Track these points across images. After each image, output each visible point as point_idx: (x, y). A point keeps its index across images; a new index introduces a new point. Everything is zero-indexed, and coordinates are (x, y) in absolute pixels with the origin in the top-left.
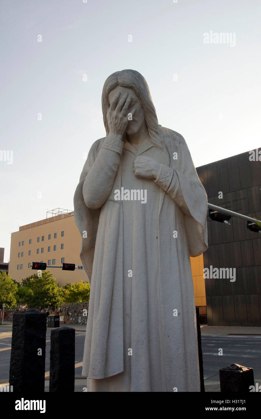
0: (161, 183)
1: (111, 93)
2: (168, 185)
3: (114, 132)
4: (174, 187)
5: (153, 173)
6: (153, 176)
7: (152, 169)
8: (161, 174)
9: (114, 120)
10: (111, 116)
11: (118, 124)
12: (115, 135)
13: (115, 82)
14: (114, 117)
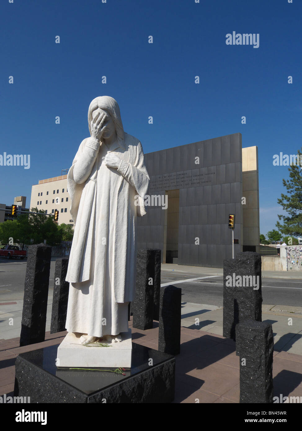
0: (120, 171)
1: (94, 112)
2: (125, 173)
3: (95, 136)
4: (128, 175)
5: (117, 165)
6: (116, 166)
7: (116, 163)
8: (121, 166)
9: (94, 129)
10: (93, 126)
11: (97, 132)
12: (95, 139)
13: (96, 105)
14: (95, 128)
